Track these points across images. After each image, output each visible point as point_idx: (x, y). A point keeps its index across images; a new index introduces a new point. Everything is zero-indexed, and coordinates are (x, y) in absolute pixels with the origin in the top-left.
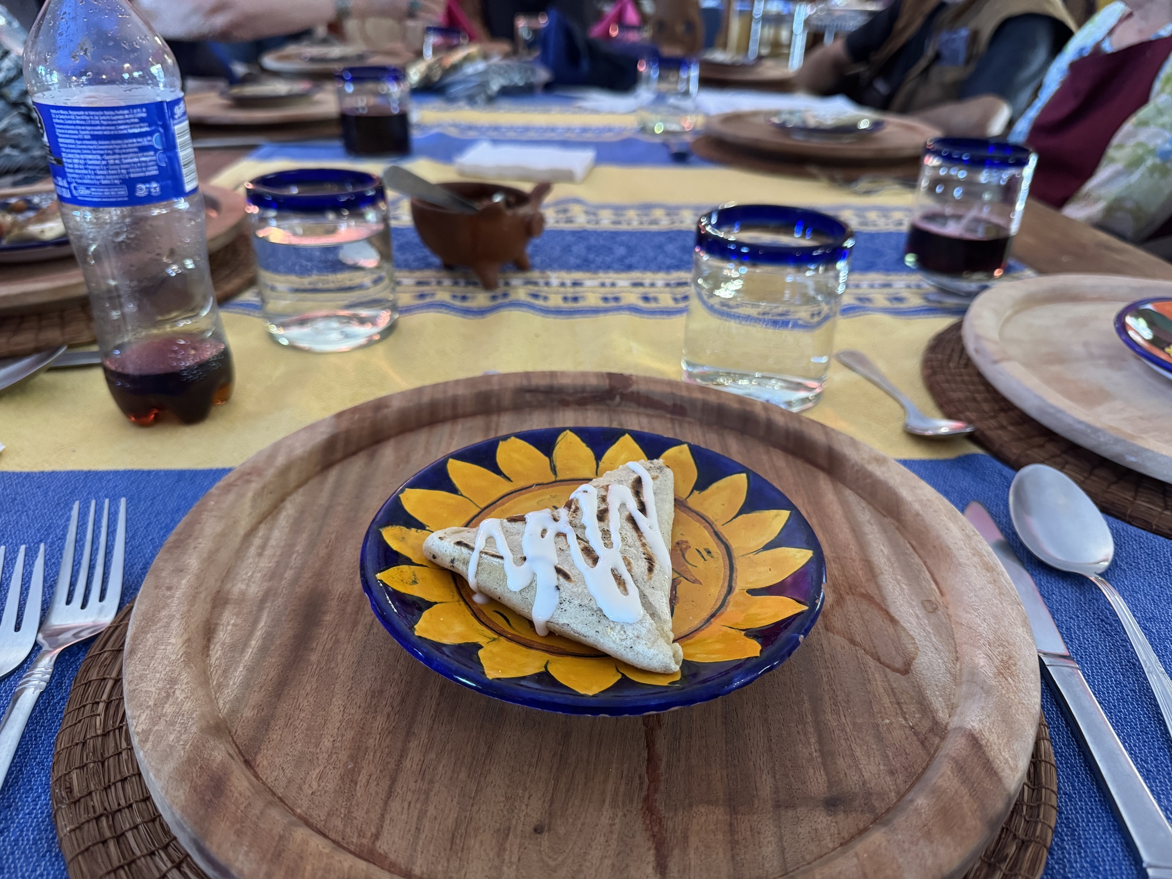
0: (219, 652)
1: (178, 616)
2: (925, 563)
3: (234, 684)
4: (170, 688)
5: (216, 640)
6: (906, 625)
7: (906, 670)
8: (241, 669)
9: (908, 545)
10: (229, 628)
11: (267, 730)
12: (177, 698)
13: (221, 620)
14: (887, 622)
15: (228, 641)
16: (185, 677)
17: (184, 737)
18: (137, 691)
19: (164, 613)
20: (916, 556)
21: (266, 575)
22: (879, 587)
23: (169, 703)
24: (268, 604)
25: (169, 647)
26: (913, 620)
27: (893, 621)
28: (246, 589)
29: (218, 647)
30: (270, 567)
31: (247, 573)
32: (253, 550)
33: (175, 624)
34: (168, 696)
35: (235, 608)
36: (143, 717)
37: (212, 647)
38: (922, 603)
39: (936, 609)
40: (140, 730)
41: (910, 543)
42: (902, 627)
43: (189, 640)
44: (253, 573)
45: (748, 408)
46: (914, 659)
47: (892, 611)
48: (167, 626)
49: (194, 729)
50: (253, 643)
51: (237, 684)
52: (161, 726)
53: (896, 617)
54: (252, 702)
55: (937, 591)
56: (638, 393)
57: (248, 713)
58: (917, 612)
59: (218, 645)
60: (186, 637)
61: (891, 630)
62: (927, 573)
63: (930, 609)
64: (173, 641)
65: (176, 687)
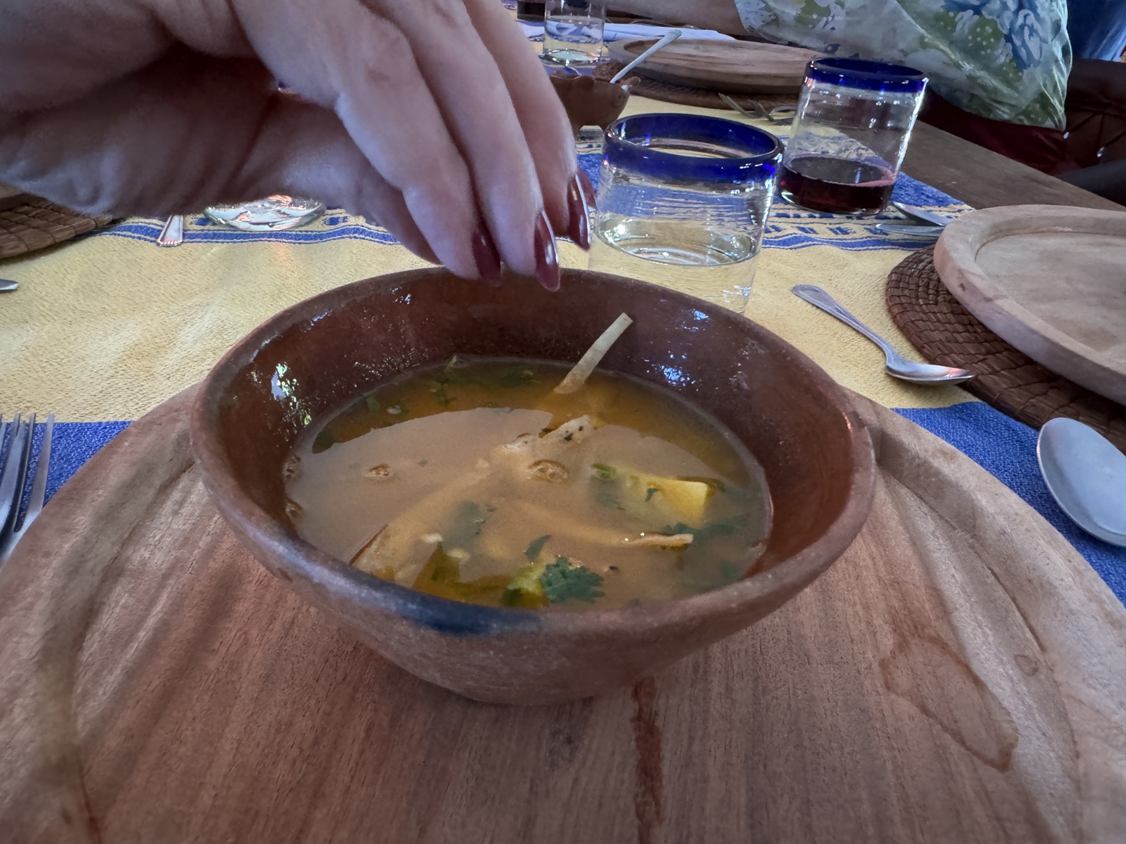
0: (95, 645)
1: (47, 594)
2: (1014, 600)
3: (104, 693)
5: (95, 627)
6: (996, 691)
7: (1004, 761)
8: (118, 672)
9: (989, 572)
10: (117, 610)
13: (108, 598)
14: (970, 684)
15: (111, 629)
16: (33, 686)
19: (30, 589)
20: (999, 588)
21: (177, 540)
22: (953, 629)
24: (171, 582)
26: (1006, 684)
27: (977, 682)
28: (149, 558)
29: (97, 636)
30: (184, 530)
31: (154, 537)
32: (169, 505)
33: (41, 605)
35: (129, 583)
37: (88, 637)
38: (1016, 657)
39: (1035, 671)
41: (990, 569)
42: (991, 693)
43: (54, 629)
44: (162, 537)
46: (1012, 746)
47: (976, 666)
48: (29, 608)
50: (142, 634)
51: (109, 694)
53: (982, 678)
54: (121, 724)
55: (1036, 644)
57: (112, 741)
58: (1011, 672)
59: (97, 634)
60: (50, 625)
61: (975, 696)
62: (1018, 614)
63: (1027, 668)
64: (31, 630)
65: (17, 702)
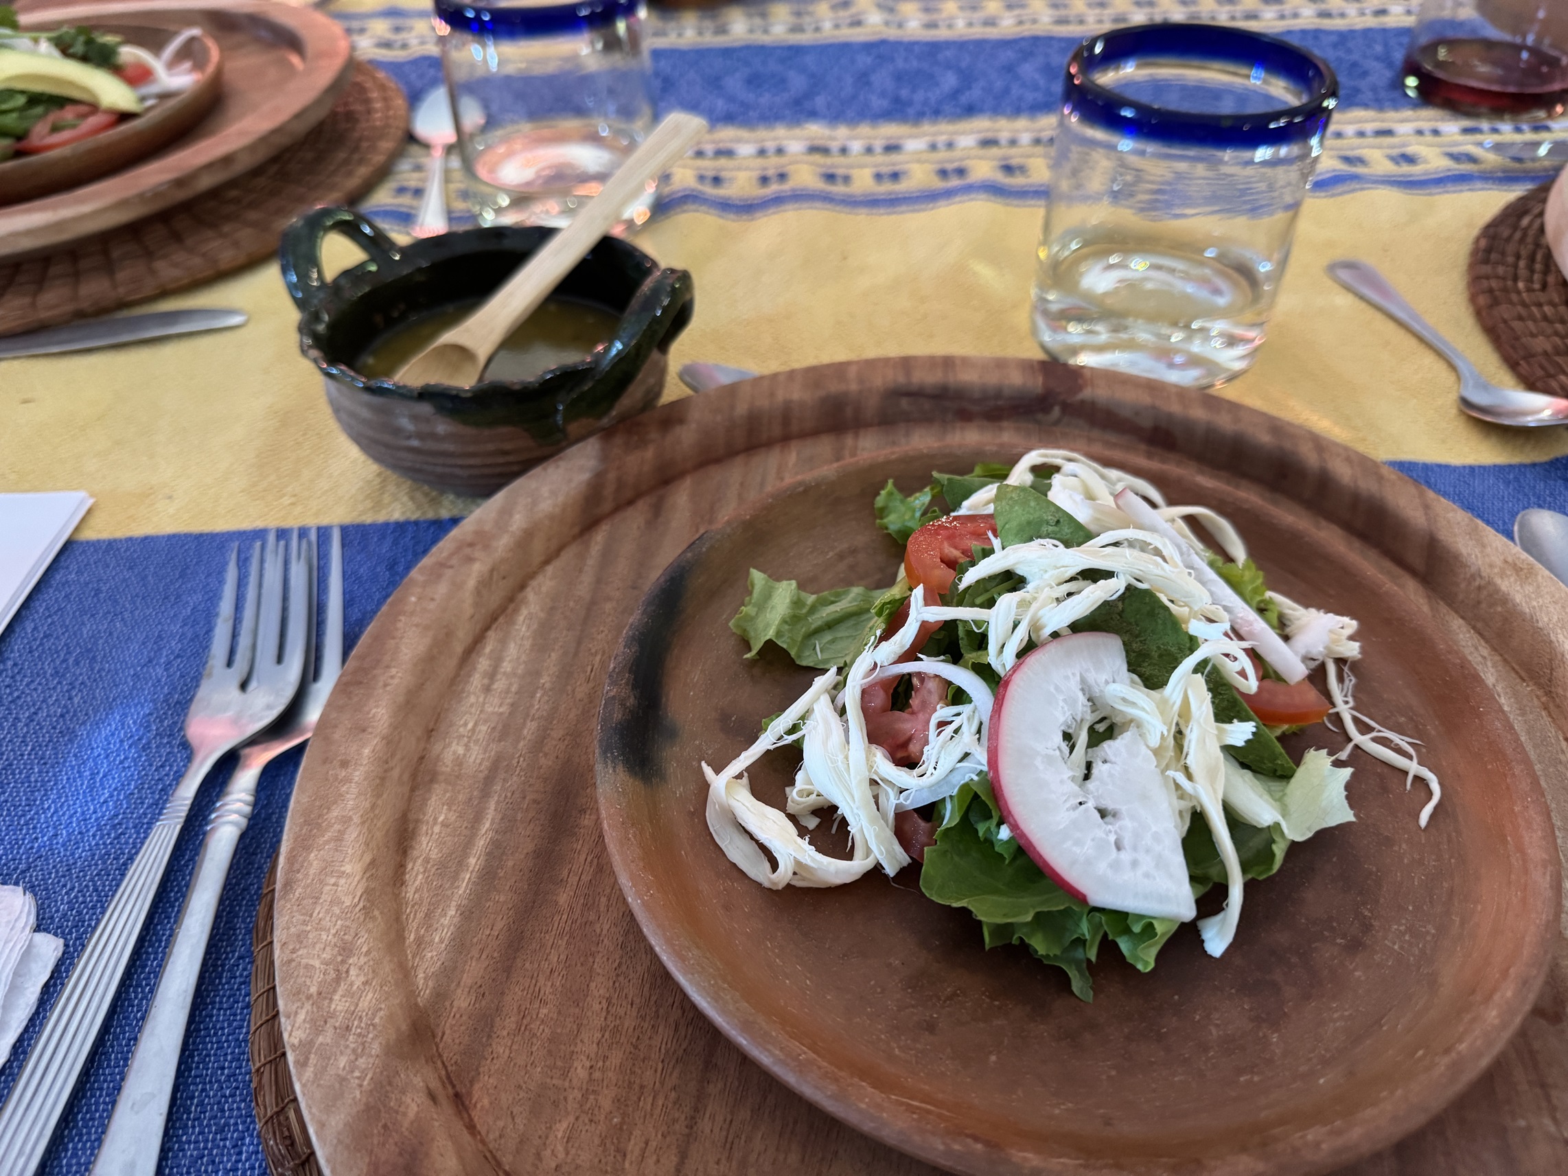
0: (420, 877)
1: (356, 819)
3: (441, 941)
4: (343, 962)
5: (415, 853)
8: (452, 912)
10: (437, 829)
11: (489, 1037)
12: (352, 984)
13: (424, 815)
15: (434, 855)
16: (364, 942)
17: (361, 1062)
18: (293, 964)
19: (335, 812)
21: (494, 728)
23: (340, 992)
24: (497, 787)
25: (342, 881)
28: (465, 755)
29: (419, 865)
30: (501, 714)
31: (465, 724)
32: (477, 681)
33: (352, 834)
34: (338, 980)
35: (446, 791)
36: (302, 1016)
37: (410, 866)
40: (296, 1042)
43: (373, 863)
44: (476, 725)
45: (1288, 445)
48: (339, 838)
49: (376, 1048)
50: (472, 861)
51: (446, 942)
52: (327, 1038)
54: (467, 979)
56: (1093, 404)
57: (462, 1001)
59: (419, 861)
60: (367, 858)
64: (348, 868)
65: (351, 961)
